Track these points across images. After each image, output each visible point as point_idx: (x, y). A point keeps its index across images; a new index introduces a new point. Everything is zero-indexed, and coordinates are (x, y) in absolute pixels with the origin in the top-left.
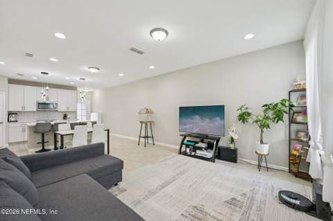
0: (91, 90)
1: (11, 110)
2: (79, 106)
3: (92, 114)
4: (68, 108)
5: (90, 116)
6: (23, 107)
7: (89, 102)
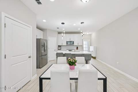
0: (90, 33)
1: (59, 45)
2: (84, 43)
3: (90, 47)
4: (78, 44)
5: (89, 48)
6: (62, 44)
7: (89, 41)
